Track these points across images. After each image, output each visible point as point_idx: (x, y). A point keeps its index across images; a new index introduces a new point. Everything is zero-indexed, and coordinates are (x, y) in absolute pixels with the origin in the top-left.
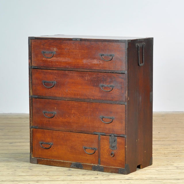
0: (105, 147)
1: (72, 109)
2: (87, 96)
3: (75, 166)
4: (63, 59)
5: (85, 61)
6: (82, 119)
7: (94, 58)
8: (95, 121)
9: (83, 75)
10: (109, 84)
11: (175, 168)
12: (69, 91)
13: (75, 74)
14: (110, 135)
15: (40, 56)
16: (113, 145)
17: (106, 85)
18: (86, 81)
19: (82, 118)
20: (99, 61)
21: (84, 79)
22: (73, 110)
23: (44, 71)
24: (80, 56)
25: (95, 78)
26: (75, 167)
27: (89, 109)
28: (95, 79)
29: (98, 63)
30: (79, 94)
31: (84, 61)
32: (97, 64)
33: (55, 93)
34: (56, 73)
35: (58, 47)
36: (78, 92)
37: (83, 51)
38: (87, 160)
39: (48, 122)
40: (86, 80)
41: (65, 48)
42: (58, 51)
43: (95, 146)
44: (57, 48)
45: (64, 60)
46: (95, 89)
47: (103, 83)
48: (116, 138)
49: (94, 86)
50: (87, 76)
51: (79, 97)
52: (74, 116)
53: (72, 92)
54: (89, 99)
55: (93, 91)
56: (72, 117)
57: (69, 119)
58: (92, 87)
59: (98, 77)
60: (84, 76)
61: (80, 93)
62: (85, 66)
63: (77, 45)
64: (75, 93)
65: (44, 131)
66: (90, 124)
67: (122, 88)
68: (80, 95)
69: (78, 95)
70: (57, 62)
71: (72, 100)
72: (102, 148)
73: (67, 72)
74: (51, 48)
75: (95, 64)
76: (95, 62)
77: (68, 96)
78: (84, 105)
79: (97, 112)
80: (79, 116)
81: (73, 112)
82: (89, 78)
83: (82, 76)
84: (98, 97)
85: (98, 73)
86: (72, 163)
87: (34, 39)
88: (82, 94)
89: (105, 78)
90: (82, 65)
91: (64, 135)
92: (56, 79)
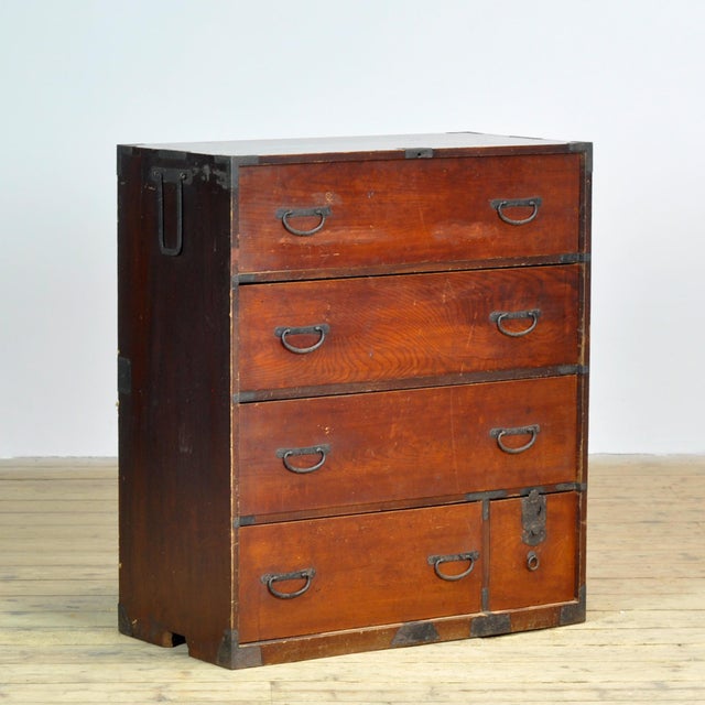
0: (507, 542)
1: (391, 423)
2: (444, 364)
3: (408, 636)
4: (357, 234)
5: (438, 234)
6: (426, 453)
7: (472, 220)
8: (474, 454)
9: (432, 288)
10: (521, 310)
12: (379, 357)
13: (405, 287)
14: (523, 492)
15: (267, 230)
16: (536, 526)
17: (511, 315)
18: (443, 309)
19: (427, 449)
20: (490, 226)
21: (435, 301)
22: (393, 427)
23: (283, 291)
24: (421, 214)
25: (475, 294)
26: (410, 641)
27: (452, 412)
28: (474, 297)
29: (487, 234)
30: (415, 362)
31: (437, 232)
32: (484, 240)
33: (323, 372)
34: (330, 291)
35: (342, 190)
36: (413, 355)
37: (434, 196)
38: (444, 604)
39: (297, 490)
40: (441, 304)
41: (365, 189)
42: (341, 203)
43: (471, 546)
44: (338, 192)
45: (362, 238)
46: (473, 333)
47: (503, 308)
48: (545, 500)
49: (471, 322)
50: (447, 288)
51: (415, 372)
52: (396, 449)
53: (390, 355)
54: (450, 373)
55: (466, 341)
56: (391, 452)
57: (378, 463)
58: (461, 328)
59: (486, 288)
60: (436, 289)
61: (420, 355)
62: (441, 251)
63: (412, 175)
64: (399, 360)
65: (280, 527)
67: (564, 316)
68: (418, 362)
69: (412, 362)
70: (335, 246)
71: (392, 385)
72: (497, 546)
73: (371, 282)
74: (314, 195)
75: (474, 241)
76: (476, 231)
77: (375, 374)
78: (435, 398)
79: (481, 420)
81: (392, 436)
82: (453, 295)
83: (430, 293)
84: (482, 359)
85: (486, 273)
86: (398, 628)
87: (257, 162)
88: (427, 359)
89: (509, 286)
90: (428, 250)
91: (360, 530)
92: (329, 313)
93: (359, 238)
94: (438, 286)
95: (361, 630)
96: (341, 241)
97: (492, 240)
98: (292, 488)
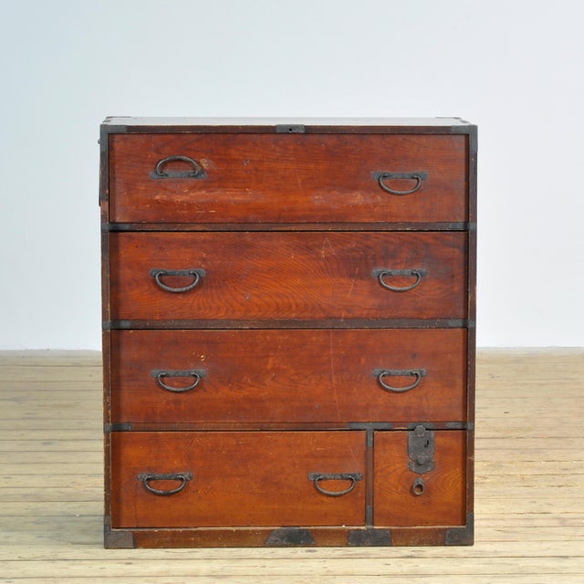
0: (392, 468)
1: (268, 356)
2: (324, 311)
3: (282, 539)
4: (233, 196)
5: (318, 199)
6: (305, 385)
7: (354, 188)
8: (355, 389)
9: (310, 244)
10: (405, 268)
11: (556, 522)
12: (255, 300)
13: (282, 242)
14: (410, 426)
15: (142, 188)
16: (422, 457)
17: (395, 272)
18: (322, 263)
19: (306, 381)
20: (372, 194)
21: (313, 256)
22: (270, 360)
23: (157, 239)
24: (299, 181)
25: (356, 252)
26: (286, 543)
27: (332, 352)
28: (355, 254)
29: (369, 201)
30: (294, 307)
31: (316, 197)
32: (365, 206)
33: (200, 309)
34: (204, 242)
35: (217, 157)
36: (292, 300)
37: (312, 166)
38: (326, 514)
39: (172, 405)
40: (320, 258)
41: (241, 158)
42: (216, 168)
43: (355, 467)
44: (213, 159)
45: (239, 198)
46: (355, 285)
47: (386, 266)
48: (432, 435)
49: (351, 276)
50: (327, 246)
51: (294, 315)
52: (274, 378)
53: (267, 299)
54: (331, 318)
55: (347, 292)
56: (268, 381)
57: (255, 389)
58: (342, 280)
59: (367, 247)
60: (315, 245)
61: (299, 301)
62: (320, 214)
63: (290, 147)
64: (278, 305)
65: (157, 435)
66: (335, 397)
67: (453, 276)
68: (297, 306)
69: (290, 307)
70: (212, 205)
71: (268, 325)
72: (382, 471)
73: (248, 237)
75: (356, 206)
76: (358, 198)
77: (252, 314)
78: (314, 338)
79: (363, 360)
80: (296, 377)
81: (269, 366)
82: (333, 251)
83: (308, 248)
84: (365, 309)
85: (367, 235)
86: (272, 531)
87: (125, 131)
88: (305, 305)
89: (392, 247)
90: (308, 212)
91: (237, 444)
92: (204, 260)
93: (236, 198)
94: (317, 243)
95: (234, 529)
96: (217, 201)
97: (375, 207)
98: (168, 403)
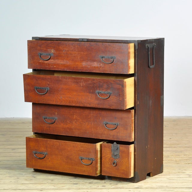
0: (107, 156)
5: (84, 64)
7: (94, 61)
13: (70, 80)
15: (36, 58)
16: (116, 153)
18: (81, 88)
19: (85, 124)
20: (99, 63)
21: (79, 85)
22: (75, 116)
24: (79, 58)
25: (91, 84)
27: (92, 115)
29: (99, 66)
30: (74, 101)
33: (48, 100)
35: (56, 49)
36: (73, 99)
37: (82, 53)
40: (81, 86)
41: (62, 49)
42: (56, 53)
43: (92, 156)
44: (55, 50)
46: (91, 96)
47: (100, 90)
48: (119, 146)
49: (90, 93)
50: (82, 82)
51: (74, 104)
52: (76, 122)
53: (67, 98)
55: (89, 98)
56: (74, 123)
57: (71, 125)
59: (94, 83)
60: (79, 82)
62: (85, 69)
63: (76, 46)
64: (69, 101)
66: (93, 130)
72: (104, 156)
74: (48, 50)
75: (95, 67)
76: (95, 64)
79: (100, 118)
80: (82, 122)
81: (74, 118)
82: (84, 84)
83: (77, 83)
84: (94, 104)
89: (101, 84)
90: (81, 68)
92: (49, 85)
93: (61, 63)
96: (56, 63)
97: (100, 67)
98: (47, 127)
